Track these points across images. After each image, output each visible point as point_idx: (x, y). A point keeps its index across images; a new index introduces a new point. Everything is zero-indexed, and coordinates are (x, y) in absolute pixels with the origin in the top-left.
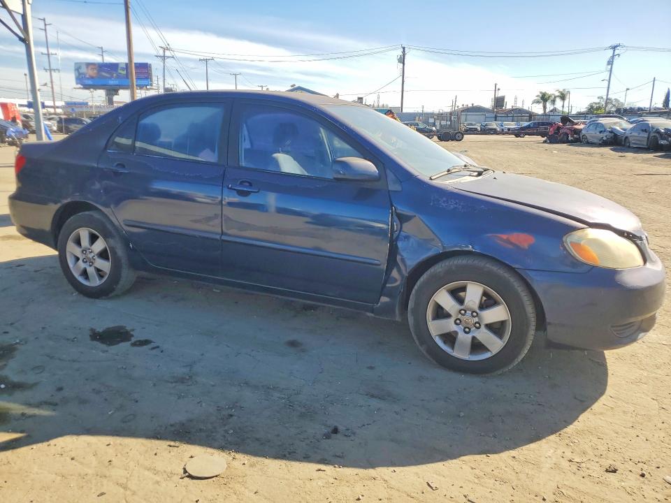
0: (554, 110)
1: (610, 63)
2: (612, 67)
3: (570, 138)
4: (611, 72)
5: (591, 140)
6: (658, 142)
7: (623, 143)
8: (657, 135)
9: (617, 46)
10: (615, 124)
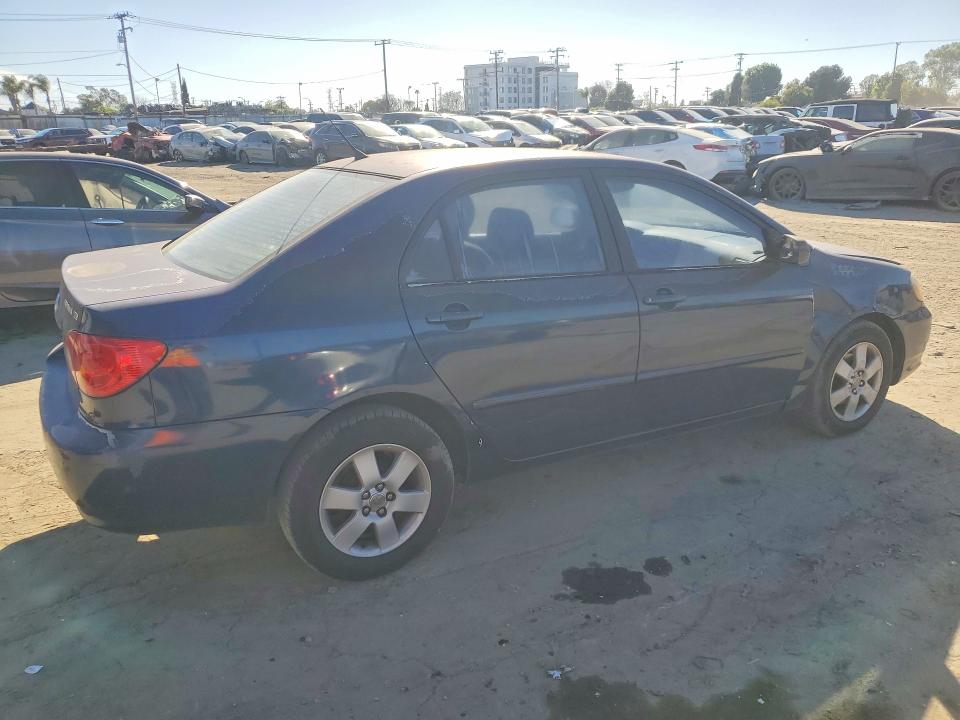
0: (31, 106)
1: (122, 39)
2: (126, 46)
3: (155, 155)
4: (127, 53)
5: (187, 155)
6: (287, 155)
7: (238, 159)
8: (282, 146)
9: (124, 15)
10: (215, 132)
